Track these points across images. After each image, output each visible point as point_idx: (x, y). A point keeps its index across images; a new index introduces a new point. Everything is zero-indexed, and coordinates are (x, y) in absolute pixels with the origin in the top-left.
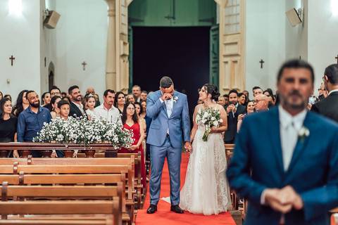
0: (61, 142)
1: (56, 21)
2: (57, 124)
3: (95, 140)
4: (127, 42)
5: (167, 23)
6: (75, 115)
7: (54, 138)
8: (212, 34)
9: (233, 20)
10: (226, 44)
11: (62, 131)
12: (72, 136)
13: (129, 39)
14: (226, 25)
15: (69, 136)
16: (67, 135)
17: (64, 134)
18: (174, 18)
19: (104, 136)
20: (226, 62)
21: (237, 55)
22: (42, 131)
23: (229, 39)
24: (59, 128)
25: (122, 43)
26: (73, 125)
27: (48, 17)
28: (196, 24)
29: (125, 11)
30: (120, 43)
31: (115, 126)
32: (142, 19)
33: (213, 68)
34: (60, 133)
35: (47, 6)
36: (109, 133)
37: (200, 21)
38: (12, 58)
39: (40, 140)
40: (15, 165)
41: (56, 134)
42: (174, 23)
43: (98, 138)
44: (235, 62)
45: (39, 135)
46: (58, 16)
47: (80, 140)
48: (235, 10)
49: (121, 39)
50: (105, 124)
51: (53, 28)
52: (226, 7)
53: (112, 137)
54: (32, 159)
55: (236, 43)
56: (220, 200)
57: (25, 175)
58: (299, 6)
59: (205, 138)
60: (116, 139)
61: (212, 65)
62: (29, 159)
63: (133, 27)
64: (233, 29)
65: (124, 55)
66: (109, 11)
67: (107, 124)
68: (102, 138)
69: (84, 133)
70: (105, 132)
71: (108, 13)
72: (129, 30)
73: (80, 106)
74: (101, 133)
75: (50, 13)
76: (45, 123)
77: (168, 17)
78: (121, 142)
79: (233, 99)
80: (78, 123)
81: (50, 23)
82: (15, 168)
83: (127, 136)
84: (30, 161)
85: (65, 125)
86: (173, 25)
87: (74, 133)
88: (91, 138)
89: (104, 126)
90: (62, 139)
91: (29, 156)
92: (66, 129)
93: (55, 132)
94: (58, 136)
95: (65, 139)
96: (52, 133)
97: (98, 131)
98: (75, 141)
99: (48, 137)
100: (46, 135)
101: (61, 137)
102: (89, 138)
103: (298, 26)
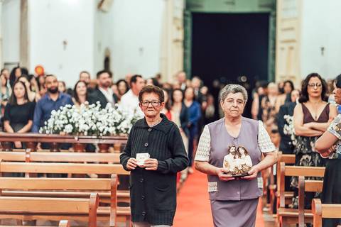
0: (70, 134)
2: (66, 114)
3: (108, 133)
8: (271, 19)
10: (283, 30)
11: (71, 121)
12: (82, 127)
14: (284, 9)
15: (78, 128)
16: (77, 126)
17: (73, 124)
18: (233, 3)
19: (118, 128)
20: (283, 49)
21: (293, 41)
22: (50, 121)
23: (287, 25)
25: (175, 27)
26: (85, 114)
28: (256, 9)
32: (200, 4)
33: (272, 54)
34: (69, 123)
37: (260, 6)
39: (48, 131)
41: (65, 125)
42: (234, 8)
43: (112, 130)
44: (291, 48)
45: (47, 126)
47: (91, 132)
49: (174, 23)
50: (120, 114)
51: (107, 12)
54: (32, 153)
55: (293, 29)
62: (27, 153)
63: (191, 13)
65: (177, 41)
67: (124, 114)
68: (117, 131)
69: (96, 123)
70: (119, 124)
72: (185, 15)
74: (116, 125)
81: (104, 6)
85: (75, 115)
87: (85, 123)
88: (104, 130)
89: (120, 117)
90: (70, 131)
91: (28, 150)
92: (76, 120)
93: (63, 122)
94: (67, 127)
95: (75, 131)
96: (60, 123)
97: (112, 122)
98: (86, 133)
99: (56, 128)
100: (54, 125)
101: (69, 128)
102: (101, 129)
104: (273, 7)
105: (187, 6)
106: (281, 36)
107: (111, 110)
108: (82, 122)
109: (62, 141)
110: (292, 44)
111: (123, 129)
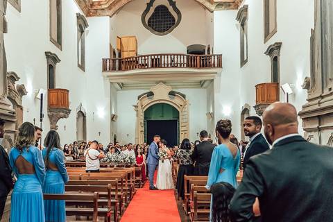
3: (121, 162)
5: (160, 119)
8: (178, 123)
9: (184, 117)
10: (182, 127)
11: (109, 158)
12: (113, 160)
13: (144, 125)
14: (182, 119)
16: (111, 159)
18: (163, 117)
20: (182, 134)
23: (183, 125)
25: (141, 126)
26: (114, 156)
29: (143, 114)
32: (150, 117)
35: (113, 113)
38: (100, 133)
41: (107, 159)
46: (117, 117)
47: (116, 161)
48: (185, 113)
51: (115, 121)
52: (182, 112)
53: (128, 160)
55: (186, 126)
56: (167, 184)
58: (211, 111)
59: (163, 162)
63: (148, 121)
65: (142, 131)
68: (124, 161)
69: (117, 159)
71: (135, 115)
72: (144, 122)
73: (119, 150)
74: (124, 159)
75: (114, 115)
77: (161, 117)
78: (131, 163)
95: (110, 161)
96: (105, 159)
97: (122, 158)
98: (114, 162)
102: (119, 161)
103: (211, 119)
104: (178, 118)
105: (145, 118)
106: (181, 129)
110: (185, 132)
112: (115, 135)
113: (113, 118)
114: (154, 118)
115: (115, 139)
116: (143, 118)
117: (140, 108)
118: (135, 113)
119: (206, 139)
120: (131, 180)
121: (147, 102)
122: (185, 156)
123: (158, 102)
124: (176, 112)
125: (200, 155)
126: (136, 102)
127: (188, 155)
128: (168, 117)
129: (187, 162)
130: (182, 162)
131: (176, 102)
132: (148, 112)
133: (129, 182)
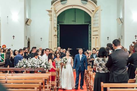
0: (25, 68)
1: (30, 22)
2: (24, 61)
3: (37, 67)
4: (56, 30)
5: (73, 23)
6: (30, 58)
7: (22, 66)
8: (89, 27)
9: (96, 22)
10: (94, 31)
12: (29, 65)
13: (57, 29)
14: (94, 24)
16: (27, 65)
17: (26, 65)
18: (75, 21)
20: (94, 38)
21: (98, 35)
22: (18, 64)
23: (95, 29)
24: (24, 63)
25: (54, 30)
26: (30, 61)
27: (27, 21)
28: (84, 23)
29: (56, 19)
30: (54, 31)
31: (45, 62)
32: (63, 22)
33: (90, 40)
34: (25, 64)
35: (27, 17)
36: (43, 64)
37: (85, 22)
38: (14, 36)
39: (17, 67)
40: (6, 76)
41: (23, 65)
42: (75, 23)
43: (39, 66)
44: (97, 38)
45: (17, 65)
47: (32, 67)
48: (97, 18)
49: (54, 29)
51: (29, 25)
52: (93, 17)
53: (44, 66)
55: (97, 31)
57: (8, 80)
58: (121, 17)
60: (45, 67)
61: (89, 39)
62: (12, 74)
63: (60, 25)
64: (96, 25)
65: (55, 35)
66: (50, 19)
68: (40, 66)
69: (33, 64)
71: (49, 20)
72: (57, 26)
74: (40, 65)
75: (28, 20)
76: (19, 61)
77: (73, 21)
78: (47, 68)
79: (94, 52)
80: (31, 61)
81: (28, 23)
82: (6, 77)
83: (49, 65)
84: (12, 75)
85: (27, 62)
86: (75, 24)
87: (30, 64)
89: (41, 62)
91: (12, 73)
92: (27, 63)
93: (23, 64)
94: (24, 65)
95: (27, 67)
96: (22, 64)
97: (39, 63)
98: (30, 67)
99: (20, 66)
100: (20, 65)
101: (25, 66)
102: (35, 66)
103: (121, 24)
104: (90, 22)
105: (58, 22)
106: (93, 33)
107: (38, 60)
108: (29, 64)
109: (22, 70)
110: (97, 36)
111: (42, 66)
112: (29, 39)
113: (27, 22)
114: (66, 22)
115: (29, 43)
116: (56, 22)
117: (53, 13)
118: (49, 17)
119: (119, 48)
120: (48, 86)
121: (60, 7)
122: (100, 65)
123: (71, 7)
124: (88, 17)
125: (115, 63)
126: (49, 7)
127: (104, 64)
128: (80, 21)
129: (103, 70)
130: (98, 69)
131: (88, 7)
132: (61, 17)
133: (46, 87)
